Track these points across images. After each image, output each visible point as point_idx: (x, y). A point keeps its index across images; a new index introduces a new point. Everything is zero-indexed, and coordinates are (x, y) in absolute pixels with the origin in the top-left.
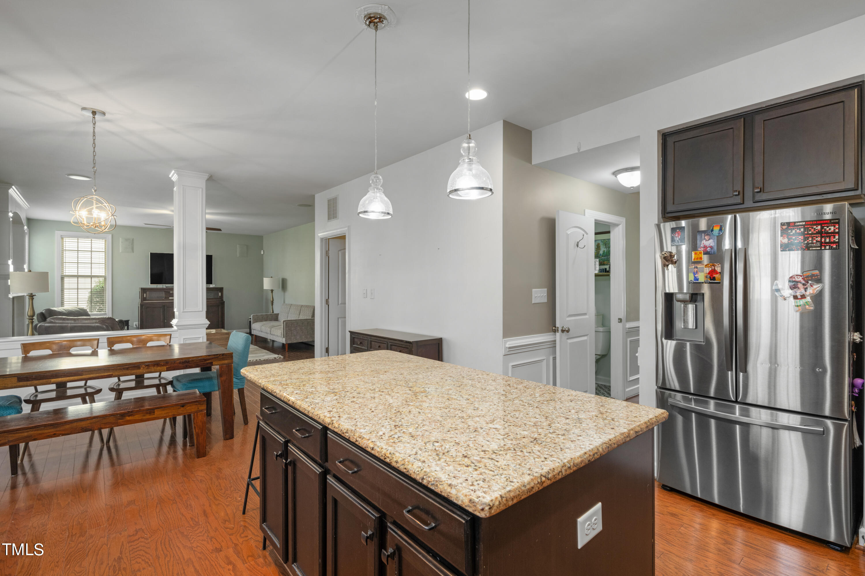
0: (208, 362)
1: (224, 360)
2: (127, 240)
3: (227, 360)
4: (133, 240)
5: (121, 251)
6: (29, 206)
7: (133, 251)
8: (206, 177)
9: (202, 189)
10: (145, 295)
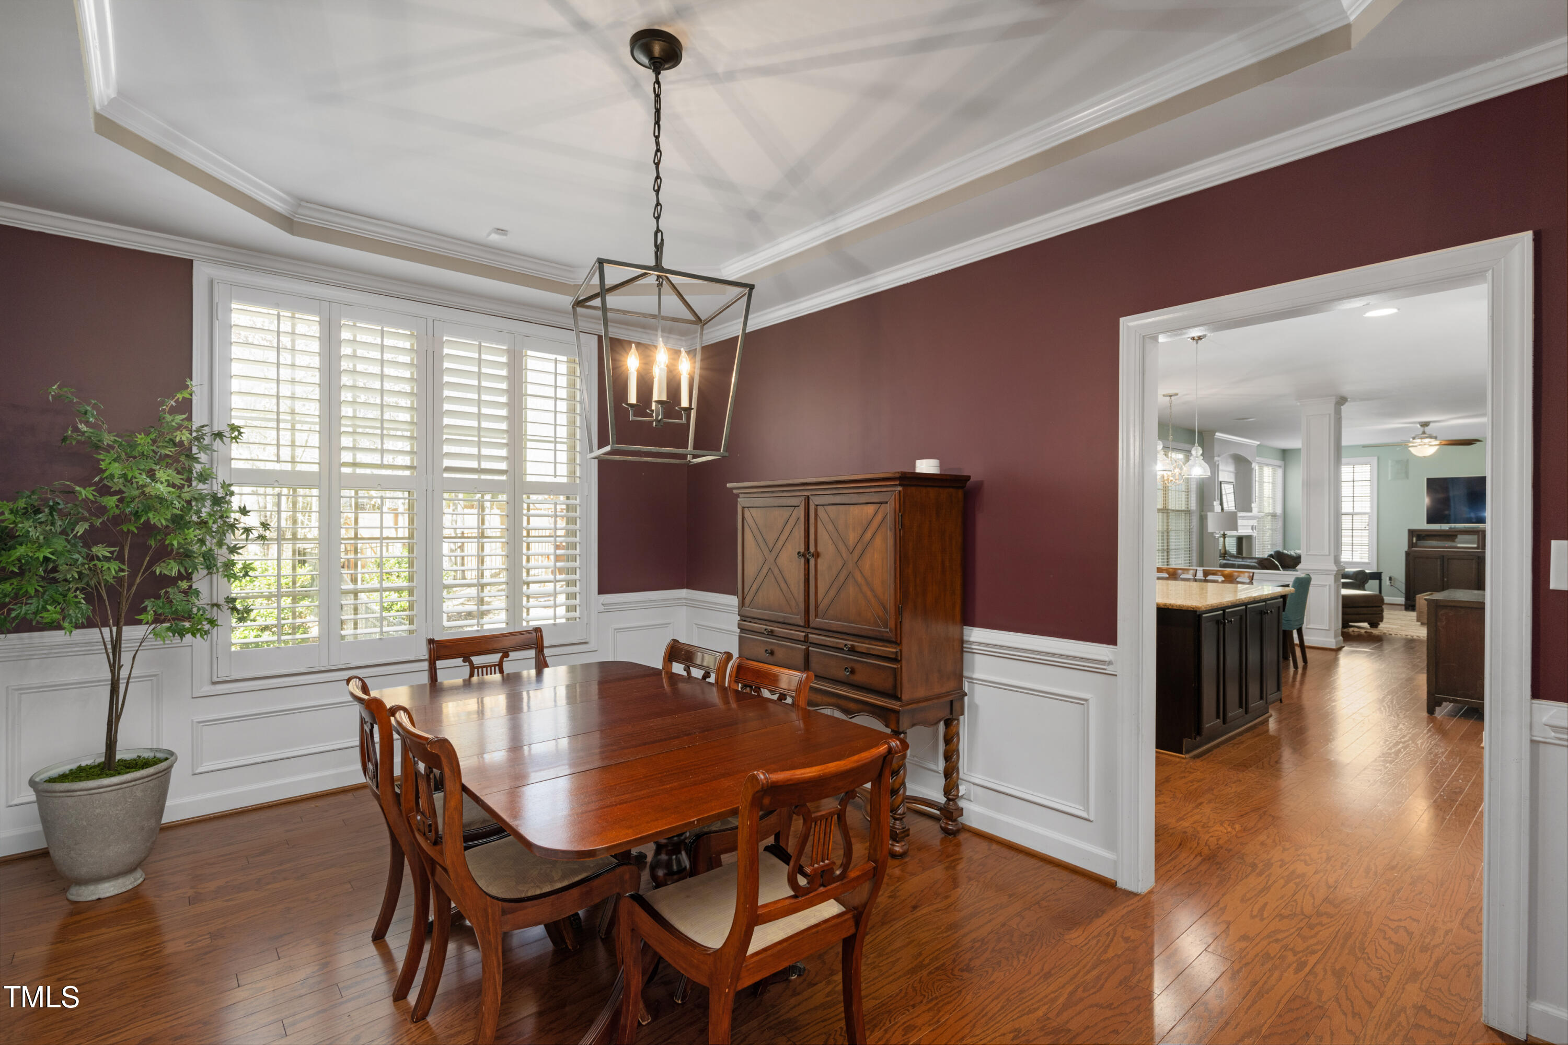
2: (1398, 462)
4: (1406, 465)
5: (1390, 478)
6: (1258, 443)
7: (1407, 477)
8: (1333, 401)
9: (1330, 415)
10: (1414, 540)
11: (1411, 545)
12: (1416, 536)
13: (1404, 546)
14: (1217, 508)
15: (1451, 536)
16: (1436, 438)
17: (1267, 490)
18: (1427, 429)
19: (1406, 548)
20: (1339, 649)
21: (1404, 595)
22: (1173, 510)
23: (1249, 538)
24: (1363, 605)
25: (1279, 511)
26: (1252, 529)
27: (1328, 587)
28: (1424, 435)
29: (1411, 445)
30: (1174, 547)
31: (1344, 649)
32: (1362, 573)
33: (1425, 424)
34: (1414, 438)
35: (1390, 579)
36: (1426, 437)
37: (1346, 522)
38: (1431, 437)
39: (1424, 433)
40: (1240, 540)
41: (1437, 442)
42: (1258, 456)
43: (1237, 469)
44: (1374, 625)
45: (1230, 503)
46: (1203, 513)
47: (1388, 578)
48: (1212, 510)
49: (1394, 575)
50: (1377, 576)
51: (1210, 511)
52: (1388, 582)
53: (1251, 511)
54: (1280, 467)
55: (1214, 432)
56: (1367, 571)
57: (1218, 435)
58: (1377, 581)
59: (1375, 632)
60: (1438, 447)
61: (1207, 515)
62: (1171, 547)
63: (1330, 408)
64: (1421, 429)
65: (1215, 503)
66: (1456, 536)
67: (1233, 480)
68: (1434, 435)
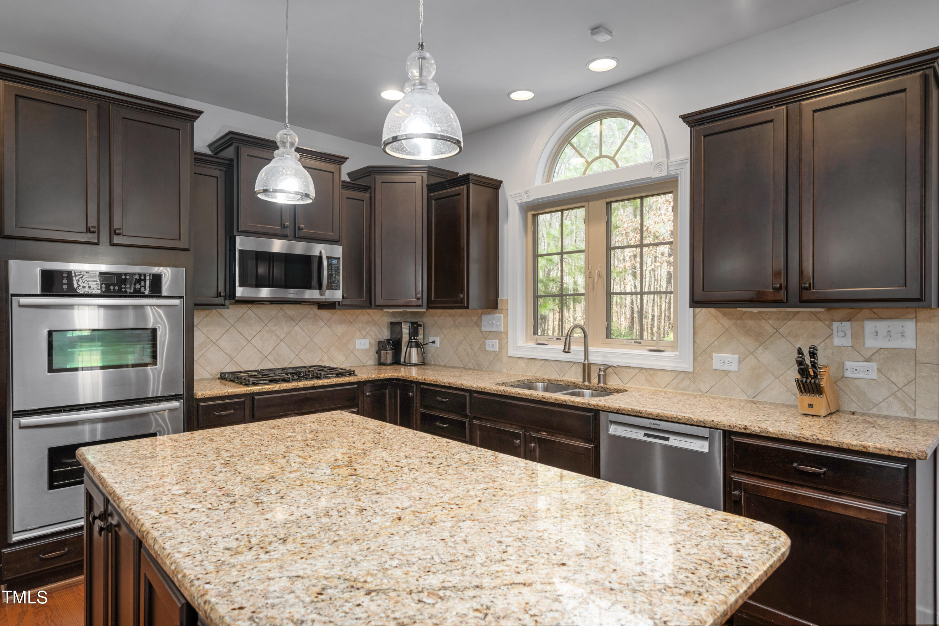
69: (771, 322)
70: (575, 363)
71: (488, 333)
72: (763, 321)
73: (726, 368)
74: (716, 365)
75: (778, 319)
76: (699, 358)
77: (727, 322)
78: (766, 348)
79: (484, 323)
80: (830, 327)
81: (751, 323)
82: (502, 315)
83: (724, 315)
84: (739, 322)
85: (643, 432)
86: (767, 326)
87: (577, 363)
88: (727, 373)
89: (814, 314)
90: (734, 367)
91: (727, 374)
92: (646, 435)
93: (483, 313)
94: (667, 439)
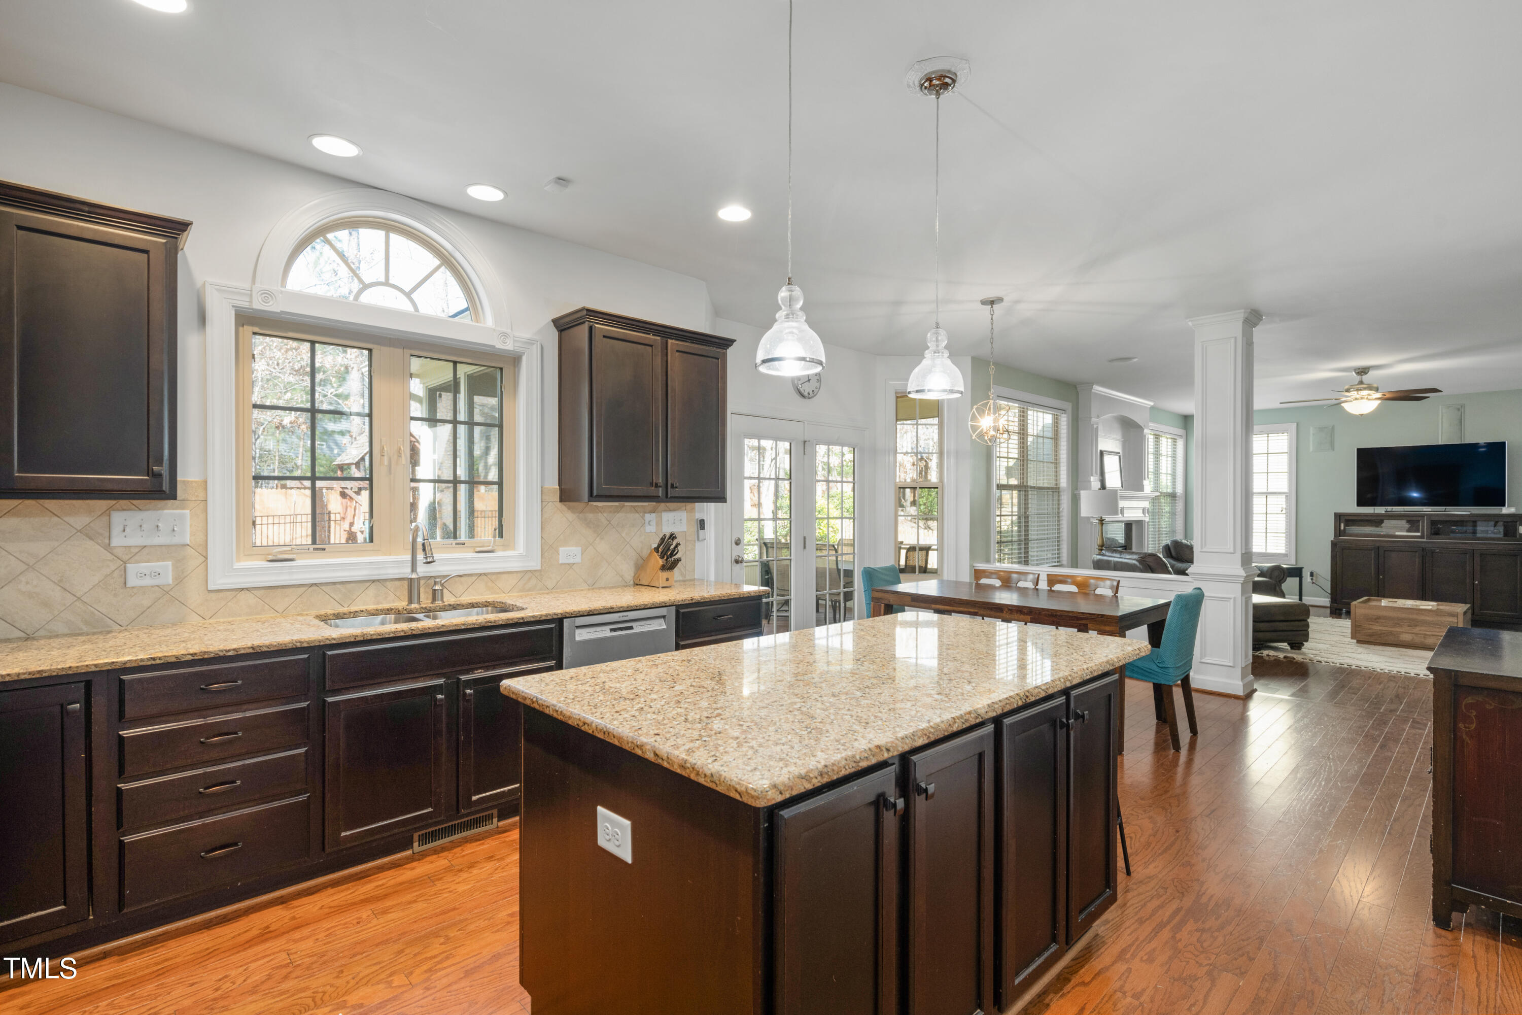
0: (1080, 622)
1: (1105, 625)
2: (1321, 429)
3: (1108, 625)
4: (1333, 428)
5: (1311, 449)
6: (1152, 404)
7: (1333, 448)
8: (1240, 315)
9: (1236, 338)
10: (1342, 525)
11: (1339, 533)
12: (1343, 520)
13: (1329, 535)
14: (1095, 483)
15: (1377, 521)
16: (1377, 390)
17: (1165, 465)
18: (1365, 378)
19: (1332, 537)
20: (1248, 696)
21: (1329, 596)
22: (1034, 488)
23: (1140, 523)
24: (1282, 618)
25: (1180, 490)
26: (1144, 512)
27: (1232, 600)
28: (1361, 385)
29: (1344, 399)
30: (1035, 537)
31: (1256, 695)
32: (1278, 568)
33: (1362, 371)
34: (1348, 391)
35: (1312, 574)
36: (1365, 389)
37: (1258, 504)
38: (1370, 388)
39: (1361, 382)
40: (1129, 526)
41: (1379, 395)
42: (1152, 421)
43: (1124, 436)
44: (1296, 645)
45: (1113, 480)
46: (1076, 492)
47: (1309, 573)
48: (1088, 487)
49: (1316, 570)
50: (1296, 572)
51: (1084, 489)
52: (1309, 579)
53: (1143, 490)
54: (1181, 436)
55: (1090, 384)
56: (1285, 566)
57: (1098, 389)
58: (1297, 579)
59: (1297, 656)
60: (1379, 402)
61: (1079, 495)
62: (1030, 537)
63: (1236, 328)
64: (1358, 378)
65: (1092, 479)
66: (1382, 522)
67: (1119, 450)
68: (1375, 385)
69: (605, 515)
70: (374, 581)
71: (135, 550)
72: (600, 514)
73: (571, 561)
74: (562, 559)
75: (611, 512)
76: (546, 554)
77: (570, 516)
78: (602, 539)
79: (116, 530)
80: (643, 517)
81: (590, 516)
82: (187, 511)
83: (569, 508)
84: (581, 515)
85: (608, 628)
86: (602, 518)
87: (378, 581)
88: (571, 565)
89: (634, 507)
90: (578, 559)
91: (571, 567)
92: (612, 630)
93: (111, 508)
94: (631, 628)
